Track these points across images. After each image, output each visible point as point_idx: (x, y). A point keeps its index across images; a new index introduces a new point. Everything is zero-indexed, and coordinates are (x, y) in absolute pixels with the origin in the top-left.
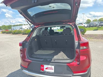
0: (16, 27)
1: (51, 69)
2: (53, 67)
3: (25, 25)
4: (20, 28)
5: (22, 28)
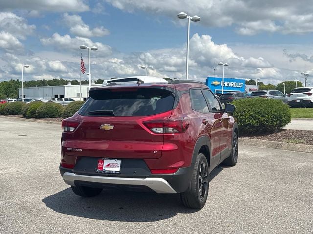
0: (39, 90)
1: (115, 166)
2: (119, 162)
3: (75, 83)
4: (56, 96)
5: (62, 96)
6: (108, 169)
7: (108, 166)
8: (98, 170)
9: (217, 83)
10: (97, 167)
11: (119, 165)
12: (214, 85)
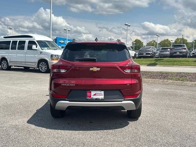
6: (95, 97)
7: (95, 95)
8: (88, 98)
9: (62, 42)
10: (86, 96)
11: (103, 94)
12: (60, 43)
